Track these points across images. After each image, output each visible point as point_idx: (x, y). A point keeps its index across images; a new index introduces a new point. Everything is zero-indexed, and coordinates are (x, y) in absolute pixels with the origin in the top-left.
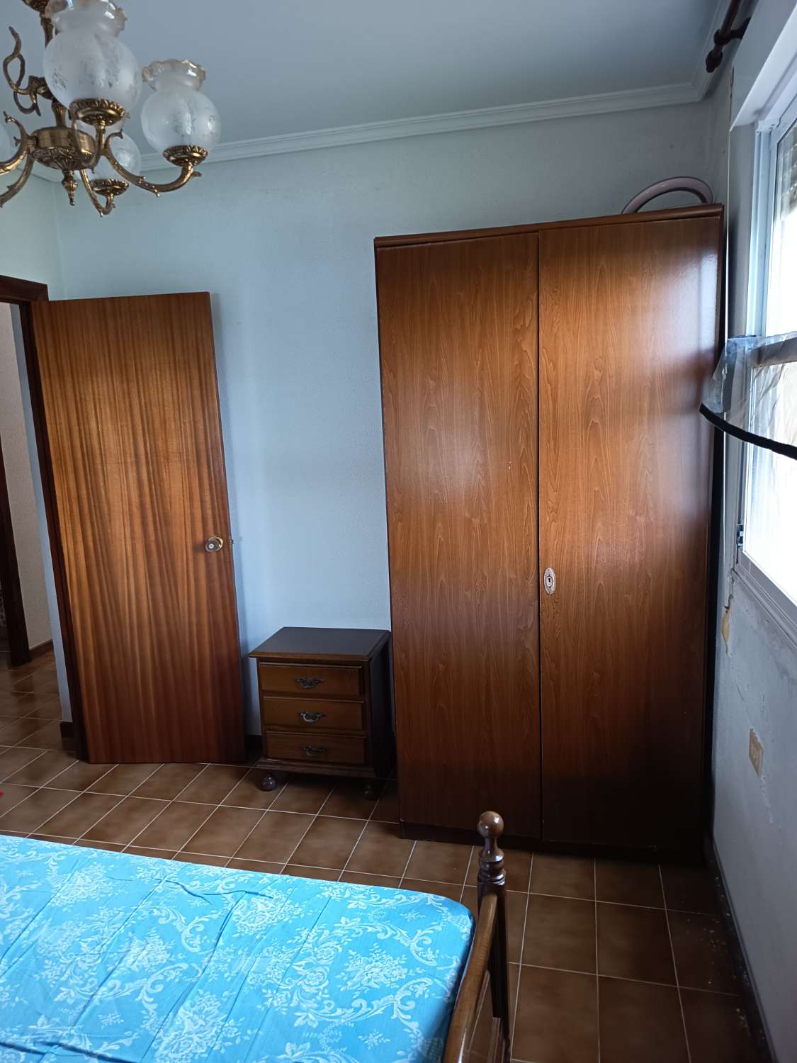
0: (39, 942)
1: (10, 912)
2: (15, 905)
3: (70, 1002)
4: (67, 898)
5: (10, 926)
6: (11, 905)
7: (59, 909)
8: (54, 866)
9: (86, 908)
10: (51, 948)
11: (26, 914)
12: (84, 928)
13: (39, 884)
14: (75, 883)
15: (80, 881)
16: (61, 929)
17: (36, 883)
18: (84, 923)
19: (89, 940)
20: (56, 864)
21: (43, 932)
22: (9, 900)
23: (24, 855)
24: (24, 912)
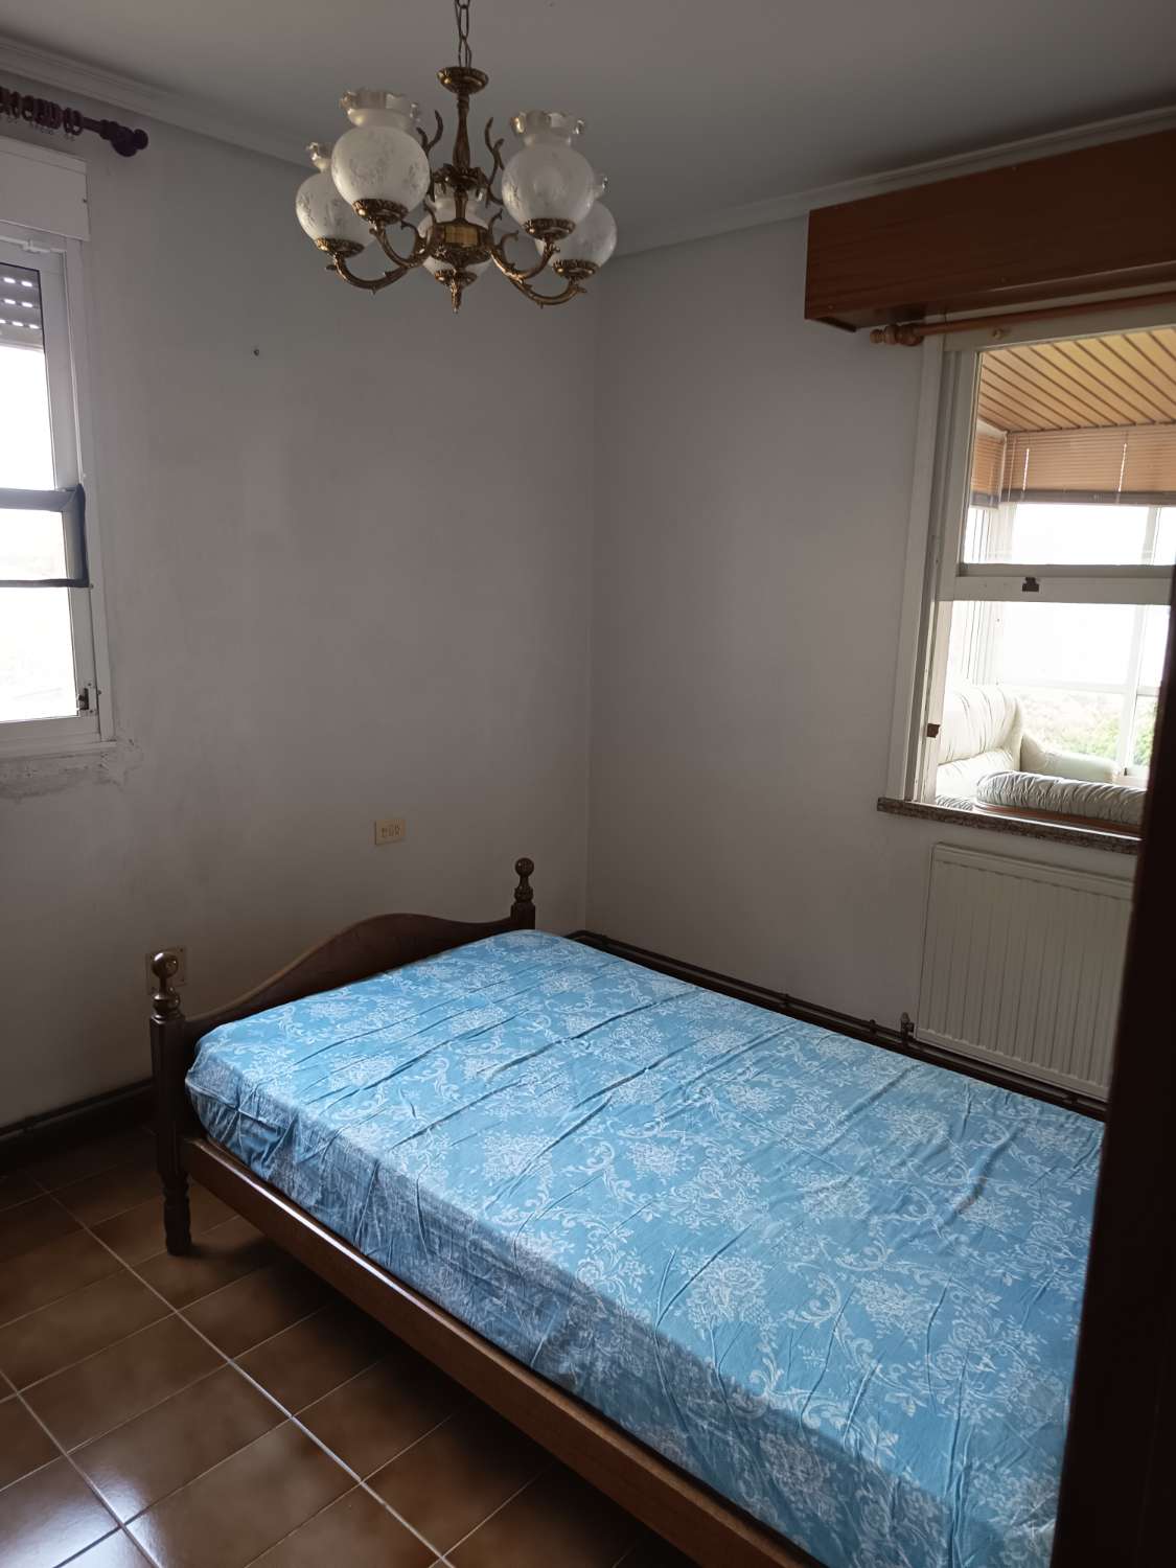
0: (571, 1107)
1: (599, 1145)
2: (594, 1152)
3: (553, 1059)
4: (536, 1143)
5: (599, 1131)
6: (598, 1152)
7: (546, 1132)
8: (542, 1192)
9: (519, 1125)
10: (561, 1098)
11: (583, 1138)
12: (527, 1106)
13: (564, 1170)
14: (524, 1159)
15: (517, 1159)
16: (550, 1112)
17: (568, 1172)
18: (526, 1110)
19: (526, 1094)
20: (540, 1195)
21: (567, 1115)
22: (600, 1160)
23: (579, 1221)
24: (585, 1141)
